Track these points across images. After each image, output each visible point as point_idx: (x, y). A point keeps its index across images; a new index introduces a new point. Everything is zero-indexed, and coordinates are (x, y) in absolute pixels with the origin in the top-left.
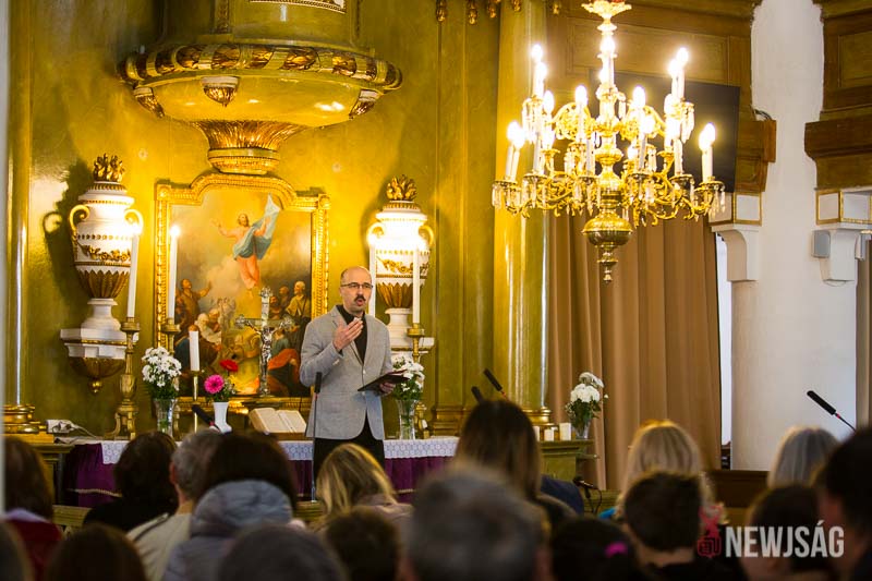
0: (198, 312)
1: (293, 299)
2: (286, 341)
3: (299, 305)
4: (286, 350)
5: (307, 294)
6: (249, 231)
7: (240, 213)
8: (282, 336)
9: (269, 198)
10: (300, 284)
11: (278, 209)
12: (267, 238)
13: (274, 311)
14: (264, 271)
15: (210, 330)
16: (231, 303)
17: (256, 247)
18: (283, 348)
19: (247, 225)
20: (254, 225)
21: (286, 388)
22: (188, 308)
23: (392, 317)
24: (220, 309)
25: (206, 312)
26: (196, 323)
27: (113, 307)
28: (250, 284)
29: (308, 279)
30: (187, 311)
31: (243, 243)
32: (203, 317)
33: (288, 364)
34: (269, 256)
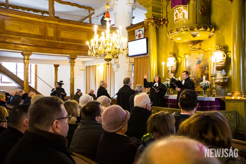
1: (206, 71)
5: (208, 70)
6: (198, 60)
7: (196, 57)
9: (201, 53)
10: (207, 68)
11: (202, 55)
12: (201, 60)
13: (202, 73)
14: (200, 66)
16: (195, 72)
17: (199, 62)
19: (197, 58)
20: (199, 58)
24: (194, 74)
28: (198, 69)
29: (208, 67)
31: (197, 62)
34: (201, 64)
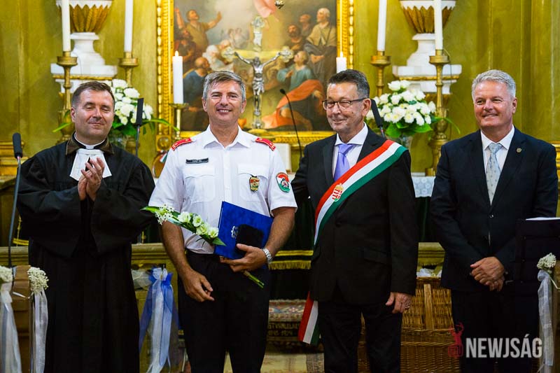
0: (207, 43)
2: (308, 72)
3: (322, 34)
4: (307, 82)
5: (333, 21)
8: (303, 67)
10: (323, 11)
13: (294, 41)
15: (221, 63)
16: (244, 34)
18: (305, 79)
21: (308, 121)
22: (195, 40)
23: (420, 45)
24: (231, 41)
25: (217, 43)
26: (204, 55)
27: (95, 42)
29: (333, 6)
30: (193, 42)
32: (212, 49)
33: (311, 95)
